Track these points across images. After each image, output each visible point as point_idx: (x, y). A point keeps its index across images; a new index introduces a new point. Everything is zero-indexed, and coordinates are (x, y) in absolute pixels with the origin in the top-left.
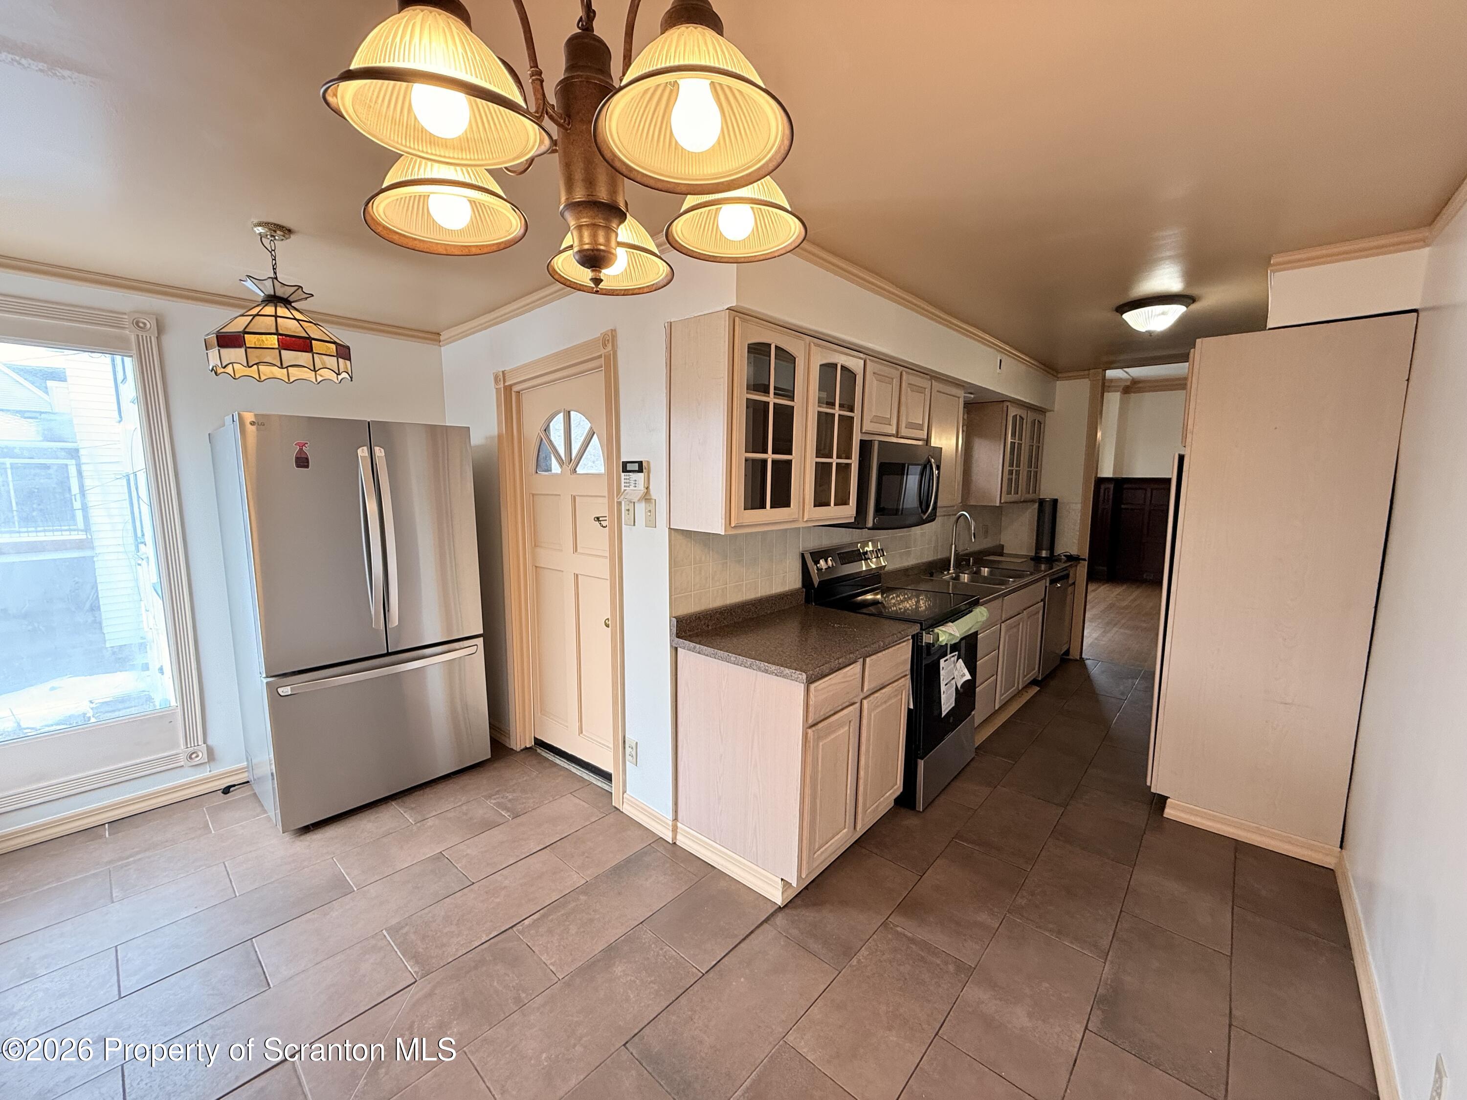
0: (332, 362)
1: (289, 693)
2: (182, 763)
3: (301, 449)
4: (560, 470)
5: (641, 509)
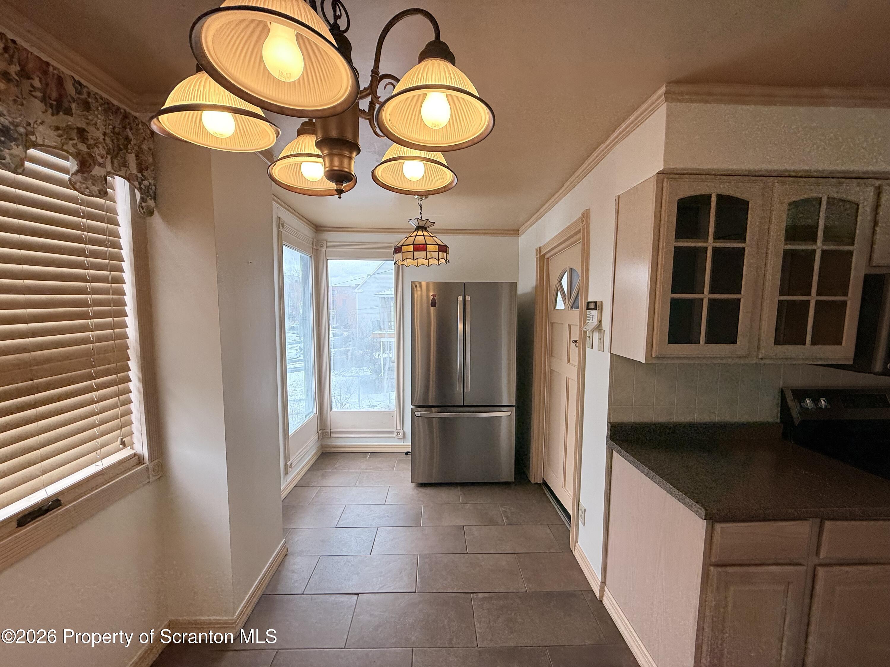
0: (435, 254)
1: (419, 416)
2: (394, 436)
3: (434, 298)
4: (564, 307)
5: (596, 335)
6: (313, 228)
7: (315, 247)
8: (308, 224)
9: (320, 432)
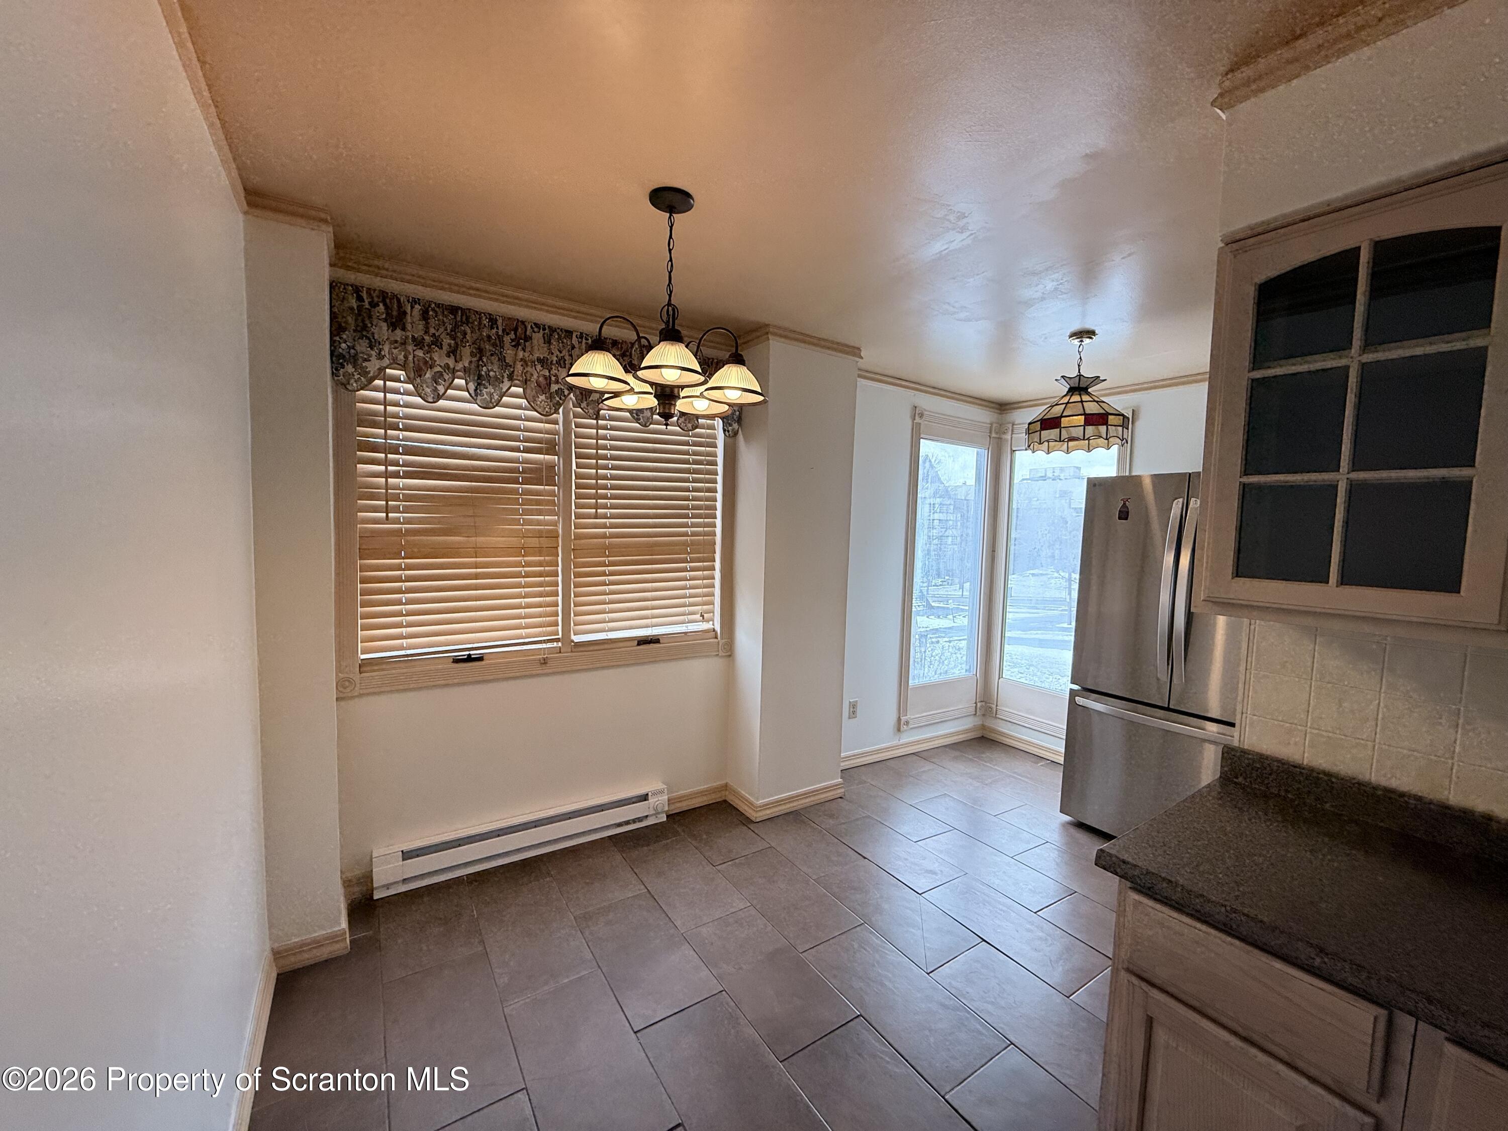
6: (997, 409)
7: (994, 435)
8: (986, 406)
9: (979, 705)
